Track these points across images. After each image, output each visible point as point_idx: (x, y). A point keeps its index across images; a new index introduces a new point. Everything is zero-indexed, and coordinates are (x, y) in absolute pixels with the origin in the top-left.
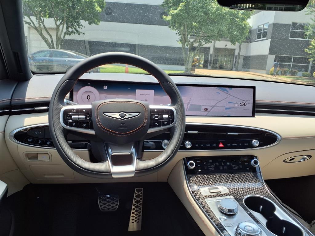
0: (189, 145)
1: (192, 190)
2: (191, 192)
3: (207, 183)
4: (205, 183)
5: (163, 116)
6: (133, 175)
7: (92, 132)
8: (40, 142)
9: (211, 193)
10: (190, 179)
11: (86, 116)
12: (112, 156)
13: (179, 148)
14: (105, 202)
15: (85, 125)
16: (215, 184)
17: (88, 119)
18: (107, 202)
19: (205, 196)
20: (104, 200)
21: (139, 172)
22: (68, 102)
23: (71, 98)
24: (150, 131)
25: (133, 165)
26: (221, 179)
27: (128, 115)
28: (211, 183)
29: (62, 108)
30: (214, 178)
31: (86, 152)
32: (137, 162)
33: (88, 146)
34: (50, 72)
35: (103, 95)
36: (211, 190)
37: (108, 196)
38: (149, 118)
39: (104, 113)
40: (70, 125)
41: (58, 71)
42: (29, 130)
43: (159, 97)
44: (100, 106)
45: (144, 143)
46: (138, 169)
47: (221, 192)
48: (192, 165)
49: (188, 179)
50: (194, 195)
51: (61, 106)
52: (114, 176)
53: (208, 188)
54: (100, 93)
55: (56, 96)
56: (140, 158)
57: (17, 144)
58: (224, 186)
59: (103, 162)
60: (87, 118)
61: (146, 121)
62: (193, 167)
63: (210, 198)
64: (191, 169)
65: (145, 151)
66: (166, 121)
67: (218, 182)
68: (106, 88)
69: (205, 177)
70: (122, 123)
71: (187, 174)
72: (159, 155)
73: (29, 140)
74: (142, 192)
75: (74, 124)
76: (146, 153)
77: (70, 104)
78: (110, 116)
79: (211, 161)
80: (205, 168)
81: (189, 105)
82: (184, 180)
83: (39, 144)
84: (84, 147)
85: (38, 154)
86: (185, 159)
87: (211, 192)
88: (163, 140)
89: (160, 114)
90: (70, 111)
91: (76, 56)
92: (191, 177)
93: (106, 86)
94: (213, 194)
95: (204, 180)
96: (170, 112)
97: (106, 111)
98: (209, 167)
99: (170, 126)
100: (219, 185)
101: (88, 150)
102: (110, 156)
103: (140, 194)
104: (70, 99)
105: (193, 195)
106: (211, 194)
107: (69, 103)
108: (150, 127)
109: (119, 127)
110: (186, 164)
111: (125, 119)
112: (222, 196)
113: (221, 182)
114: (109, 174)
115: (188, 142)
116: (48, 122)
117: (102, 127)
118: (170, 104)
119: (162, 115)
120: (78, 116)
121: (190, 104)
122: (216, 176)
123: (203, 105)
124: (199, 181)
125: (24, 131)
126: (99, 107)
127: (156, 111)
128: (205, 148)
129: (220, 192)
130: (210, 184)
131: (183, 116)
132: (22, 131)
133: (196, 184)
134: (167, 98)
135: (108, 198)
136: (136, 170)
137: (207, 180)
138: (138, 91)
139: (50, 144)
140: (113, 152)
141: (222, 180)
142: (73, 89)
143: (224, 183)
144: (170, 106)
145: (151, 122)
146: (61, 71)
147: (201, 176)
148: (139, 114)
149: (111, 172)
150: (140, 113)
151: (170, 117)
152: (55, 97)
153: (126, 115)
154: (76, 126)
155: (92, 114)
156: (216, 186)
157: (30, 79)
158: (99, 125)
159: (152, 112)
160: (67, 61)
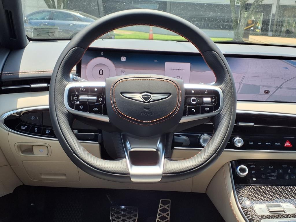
0: (239, 142)
1: (242, 206)
2: (241, 209)
3: (265, 198)
4: (262, 198)
5: (202, 100)
6: (159, 180)
7: (106, 119)
8: (36, 130)
9: (270, 212)
10: (239, 190)
11: (98, 97)
12: (130, 152)
13: (225, 146)
14: (119, 216)
15: (96, 109)
16: (277, 199)
17: (100, 101)
18: (121, 215)
19: (261, 216)
20: (118, 213)
21: (168, 176)
22: (74, 77)
23: (79, 73)
24: (184, 120)
25: (159, 166)
26: (286, 193)
27: (153, 97)
28: (270, 197)
29: (67, 85)
30: (276, 190)
31: (96, 145)
32: (165, 161)
33: (98, 138)
34: (50, 37)
35: (120, 69)
36: (270, 208)
37: (123, 207)
38: (184, 101)
39: (121, 93)
40: (77, 108)
41: (62, 37)
42: (23, 114)
43: (197, 73)
44: (117, 83)
45: (174, 137)
46: (166, 172)
47: (285, 212)
48: (244, 171)
49: (237, 190)
50: (245, 214)
51: (66, 82)
52: (133, 180)
53: (266, 205)
54: (116, 67)
55: (60, 69)
56: (169, 157)
57: (8, 132)
58: (290, 202)
59: (118, 160)
60: (99, 99)
61: (178, 105)
62: (245, 174)
63: (269, 218)
64: (242, 177)
65: (175, 148)
66: (207, 107)
67: (281, 197)
68: (125, 60)
69: (262, 189)
70: (145, 108)
71: (235, 184)
72: (196, 154)
73: (22, 128)
74: (169, 205)
75: (82, 107)
76: (177, 151)
77: (77, 81)
78: (130, 98)
79: (272, 167)
80: (263, 176)
81: (242, 85)
82: (231, 191)
83: (36, 133)
84: (95, 139)
85: (34, 146)
86: (234, 162)
87: (270, 210)
88: (202, 134)
89: (199, 97)
90: (77, 89)
91: (83, 18)
92: (241, 189)
93: (125, 58)
94: (274, 214)
95: (261, 193)
96: (214, 94)
97: (124, 91)
98: (269, 175)
99: (214, 113)
100: (282, 201)
101: (99, 143)
102: (128, 152)
103: (167, 208)
104: (77, 75)
105: (243, 213)
106: (270, 214)
107: (76, 79)
108: (184, 114)
109: (141, 112)
110: (234, 169)
111: (149, 102)
112: (286, 218)
113: (286, 198)
114: (126, 176)
115: (238, 138)
116: (48, 104)
117: (118, 112)
118: (214, 83)
119: (202, 97)
120: (88, 96)
121: (244, 84)
122: (278, 188)
123: (262, 86)
124: (253, 194)
125: (17, 115)
126: (115, 85)
127: (193, 91)
128: (263, 147)
129: (283, 211)
130: (270, 199)
131: (234, 101)
132: (15, 114)
133: (248, 198)
134: (210, 74)
135: (123, 210)
136: (163, 174)
137: (264, 193)
138: (168, 65)
139: (49, 134)
140: (132, 147)
141: (287, 195)
142: (81, 60)
143: (290, 199)
144: (213, 85)
145: (185, 107)
146: (65, 37)
147: (256, 187)
148: (169, 96)
149: (129, 174)
150: (170, 94)
151: (213, 100)
152: (58, 70)
153: (151, 96)
154: (85, 110)
155: (106, 95)
156: (277, 202)
157: (25, 47)
158: (114, 109)
159: (188, 94)
160: (71, 25)
